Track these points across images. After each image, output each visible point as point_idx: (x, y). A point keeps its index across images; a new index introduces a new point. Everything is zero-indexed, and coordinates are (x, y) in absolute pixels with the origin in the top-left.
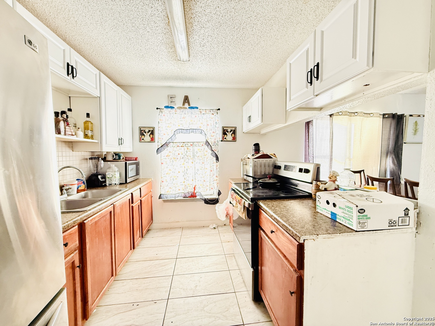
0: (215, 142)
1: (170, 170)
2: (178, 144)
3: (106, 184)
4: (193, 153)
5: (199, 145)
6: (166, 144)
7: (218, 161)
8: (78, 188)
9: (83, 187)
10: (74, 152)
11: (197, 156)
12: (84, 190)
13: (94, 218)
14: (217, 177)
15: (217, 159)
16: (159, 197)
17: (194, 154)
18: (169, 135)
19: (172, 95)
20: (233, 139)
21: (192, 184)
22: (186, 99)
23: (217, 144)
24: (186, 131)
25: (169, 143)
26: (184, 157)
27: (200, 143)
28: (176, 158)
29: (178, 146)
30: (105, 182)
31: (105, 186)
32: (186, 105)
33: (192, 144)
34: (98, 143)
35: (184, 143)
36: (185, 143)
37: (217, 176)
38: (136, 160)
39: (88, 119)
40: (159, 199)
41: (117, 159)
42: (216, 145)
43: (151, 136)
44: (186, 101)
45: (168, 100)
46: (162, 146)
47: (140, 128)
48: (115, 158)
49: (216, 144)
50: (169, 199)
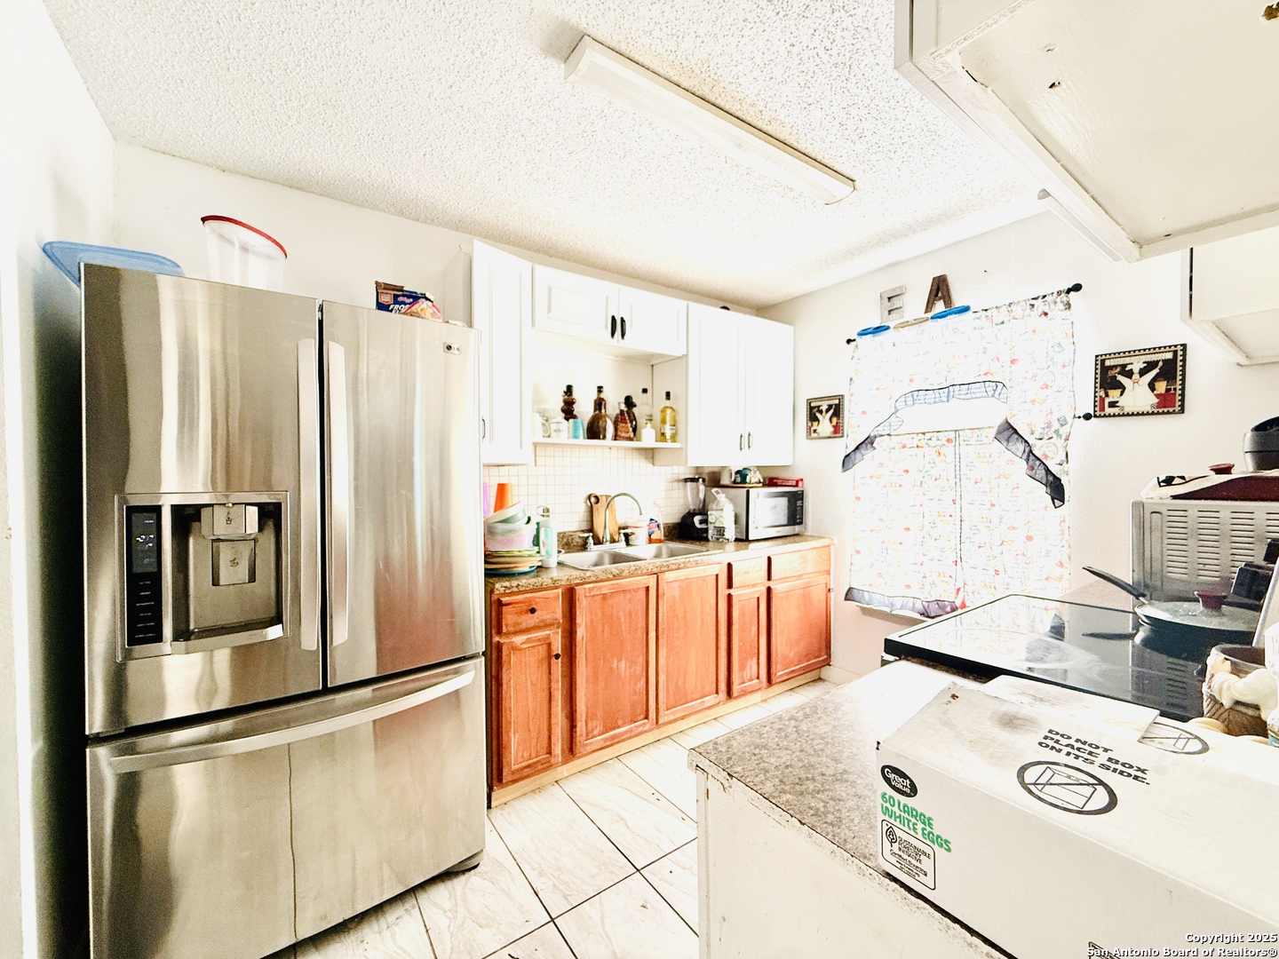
0: (1049, 425)
1: (881, 520)
2: (905, 440)
3: (707, 537)
4: (958, 468)
5: (983, 438)
6: (869, 442)
7: (1063, 501)
8: (650, 536)
9: (659, 534)
10: (655, 467)
11: (973, 480)
12: (660, 541)
13: (600, 588)
14: (1061, 564)
15: (1057, 490)
16: (847, 595)
17: (958, 472)
18: (879, 412)
19: (893, 290)
20: (1159, 405)
21: (953, 576)
22: (940, 289)
23: (1057, 431)
24: (938, 395)
25: (875, 437)
26: (923, 480)
27: (984, 433)
28: (898, 485)
29: (904, 447)
30: (706, 530)
31: (706, 539)
32: (940, 306)
33: (951, 436)
34: (682, 448)
35: (924, 434)
36: (928, 436)
37: (1064, 562)
38: (797, 485)
39: (668, 403)
40: (846, 599)
41: (738, 483)
42: (1054, 436)
43: (835, 420)
44: (940, 295)
45: (881, 308)
46: (857, 448)
47: (809, 402)
48: (735, 480)
49: (1053, 430)
50: (875, 608)
